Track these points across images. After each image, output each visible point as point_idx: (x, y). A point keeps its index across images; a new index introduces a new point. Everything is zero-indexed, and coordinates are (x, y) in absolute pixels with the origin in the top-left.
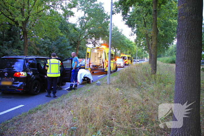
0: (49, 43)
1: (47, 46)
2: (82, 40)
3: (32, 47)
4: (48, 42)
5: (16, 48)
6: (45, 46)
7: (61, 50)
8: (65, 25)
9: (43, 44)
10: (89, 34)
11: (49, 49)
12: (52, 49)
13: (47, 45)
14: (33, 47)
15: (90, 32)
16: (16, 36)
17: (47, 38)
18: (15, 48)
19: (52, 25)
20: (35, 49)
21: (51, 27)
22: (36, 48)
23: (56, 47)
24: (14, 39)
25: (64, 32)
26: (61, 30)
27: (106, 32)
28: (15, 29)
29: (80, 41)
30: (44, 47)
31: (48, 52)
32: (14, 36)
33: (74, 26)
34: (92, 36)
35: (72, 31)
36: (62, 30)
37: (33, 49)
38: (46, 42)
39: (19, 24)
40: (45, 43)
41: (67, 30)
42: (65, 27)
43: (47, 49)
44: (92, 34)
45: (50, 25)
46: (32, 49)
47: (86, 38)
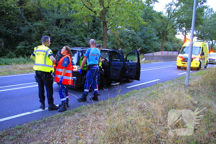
0: (134, 34)
1: (131, 37)
2: (169, 30)
4: (132, 32)
5: (99, 39)
6: (129, 37)
7: (147, 41)
8: (150, 14)
9: (127, 35)
10: (178, 23)
11: (132, 40)
12: (136, 41)
13: (131, 36)
15: (179, 21)
16: (100, 27)
17: (132, 28)
18: (98, 39)
20: (118, 40)
22: (120, 39)
23: (141, 38)
24: (98, 30)
25: (148, 21)
26: (145, 19)
27: (200, 19)
28: (99, 20)
29: (167, 31)
31: (132, 43)
32: (97, 27)
33: (160, 14)
34: (182, 26)
35: (158, 20)
36: (147, 19)
37: (116, 39)
38: (130, 32)
39: (97, 14)
40: (129, 34)
41: (151, 19)
42: (149, 16)
43: (131, 40)
44: (182, 22)
46: (115, 40)
47: (174, 28)
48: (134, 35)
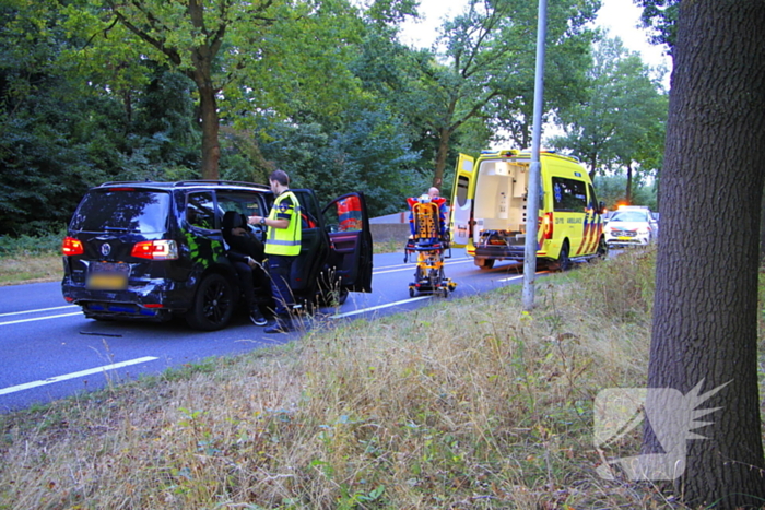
0: (320, 139)
1: (308, 154)
2: (459, 123)
3: (244, 156)
4: (313, 132)
5: (178, 164)
6: (300, 151)
7: (373, 170)
8: (384, 59)
9: (293, 144)
10: (495, 93)
11: (316, 165)
12: (332, 167)
13: (309, 149)
14: (249, 156)
15: (496, 86)
16: (181, 110)
17: (309, 117)
18: (174, 163)
19: (319, 62)
20: (257, 164)
21: (315, 69)
22: (262, 160)
23: (348, 155)
24: (174, 125)
25: (379, 87)
26: (366, 79)
27: (574, 82)
28: (176, 84)
29: (452, 129)
30: (295, 156)
31: (313, 178)
32: (168, 112)
33: (423, 58)
34: (509, 106)
35: (417, 84)
36: (371, 79)
37: (248, 163)
38: (305, 133)
39: (183, 59)
40: (301, 140)
41: (391, 79)
42: (382, 66)
43: (310, 164)
44: (508, 92)
45: (313, 62)
46: (245, 166)
47: (478, 115)
48: (318, 144)
